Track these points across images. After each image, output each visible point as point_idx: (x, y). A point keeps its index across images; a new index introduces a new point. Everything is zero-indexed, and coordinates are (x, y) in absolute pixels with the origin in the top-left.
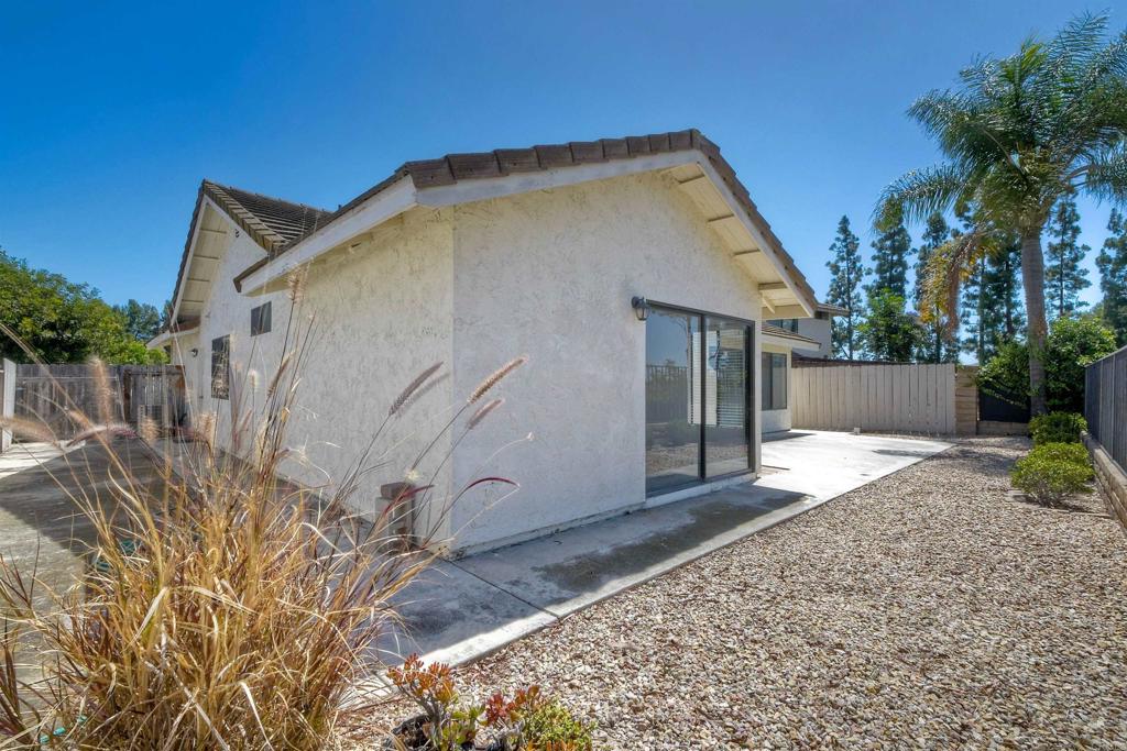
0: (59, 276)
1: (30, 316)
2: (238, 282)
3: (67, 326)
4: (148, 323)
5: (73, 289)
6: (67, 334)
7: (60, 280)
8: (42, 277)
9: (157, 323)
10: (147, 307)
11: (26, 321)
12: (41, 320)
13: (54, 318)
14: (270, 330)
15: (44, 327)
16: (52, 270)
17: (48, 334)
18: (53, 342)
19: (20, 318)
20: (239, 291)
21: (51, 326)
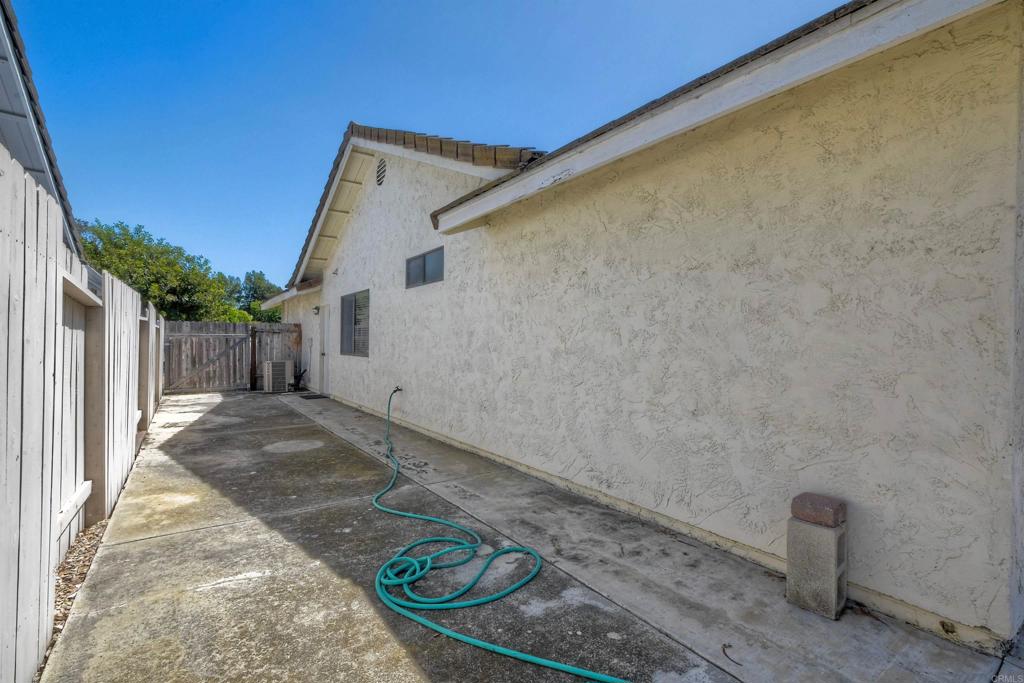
0: (180, 249)
1: (157, 281)
2: (435, 217)
3: (185, 291)
4: (232, 292)
5: (190, 260)
6: (186, 298)
7: (179, 251)
8: (166, 251)
9: (240, 292)
10: (232, 278)
11: (154, 287)
12: (166, 285)
13: (175, 284)
14: (442, 279)
15: (168, 292)
16: (174, 243)
17: (171, 298)
18: (174, 305)
19: (150, 283)
20: (436, 227)
21: (173, 291)
